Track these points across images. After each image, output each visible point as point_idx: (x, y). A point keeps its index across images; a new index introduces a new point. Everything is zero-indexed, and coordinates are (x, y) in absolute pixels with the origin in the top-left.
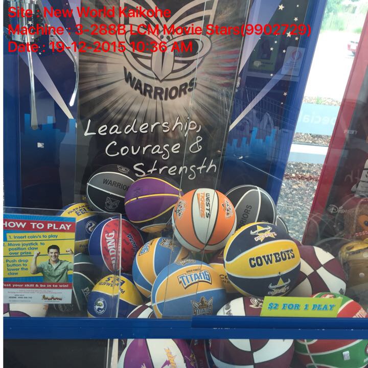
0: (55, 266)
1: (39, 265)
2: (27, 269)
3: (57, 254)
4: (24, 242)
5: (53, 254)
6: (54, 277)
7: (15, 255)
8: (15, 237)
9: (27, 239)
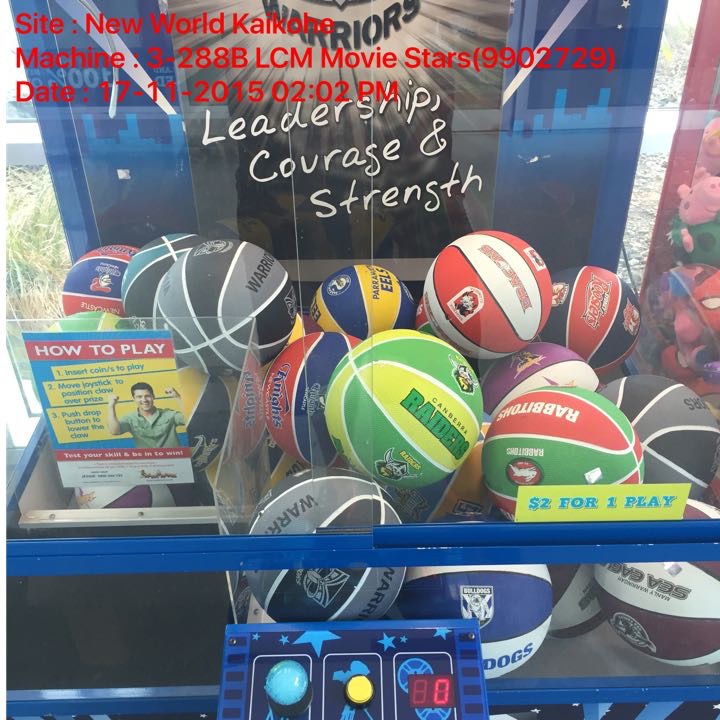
0: (151, 419)
1: (121, 418)
2: (101, 427)
3: (149, 399)
4: (85, 381)
5: (143, 399)
6: (153, 438)
7: (74, 404)
8: (68, 373)
9: (90, 375)
